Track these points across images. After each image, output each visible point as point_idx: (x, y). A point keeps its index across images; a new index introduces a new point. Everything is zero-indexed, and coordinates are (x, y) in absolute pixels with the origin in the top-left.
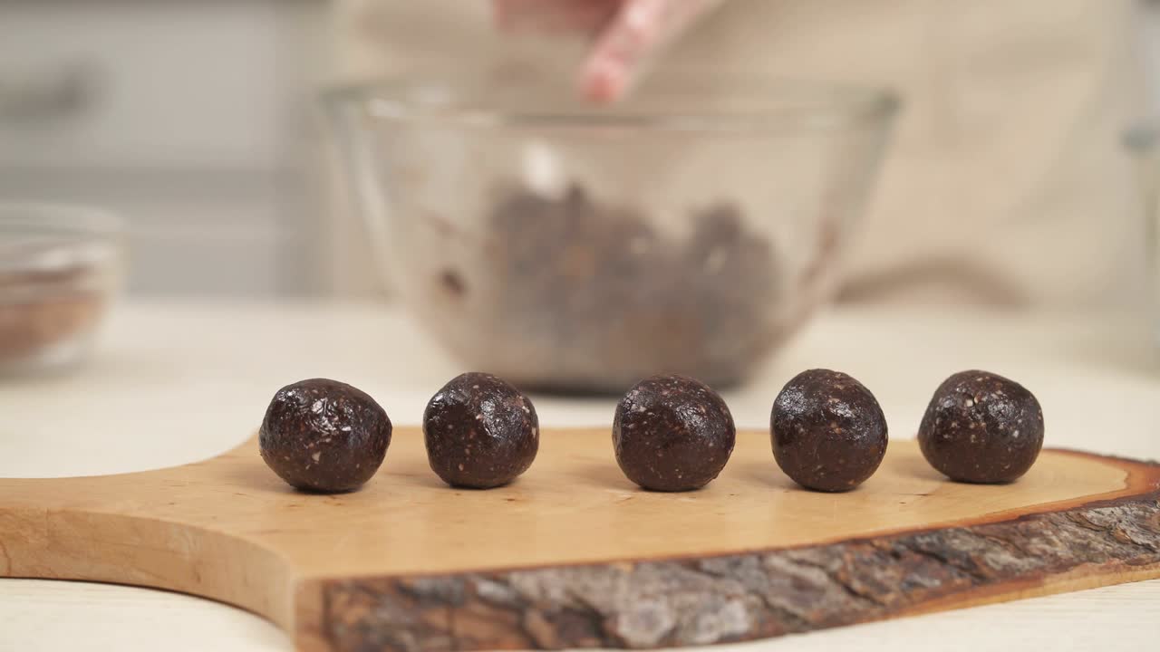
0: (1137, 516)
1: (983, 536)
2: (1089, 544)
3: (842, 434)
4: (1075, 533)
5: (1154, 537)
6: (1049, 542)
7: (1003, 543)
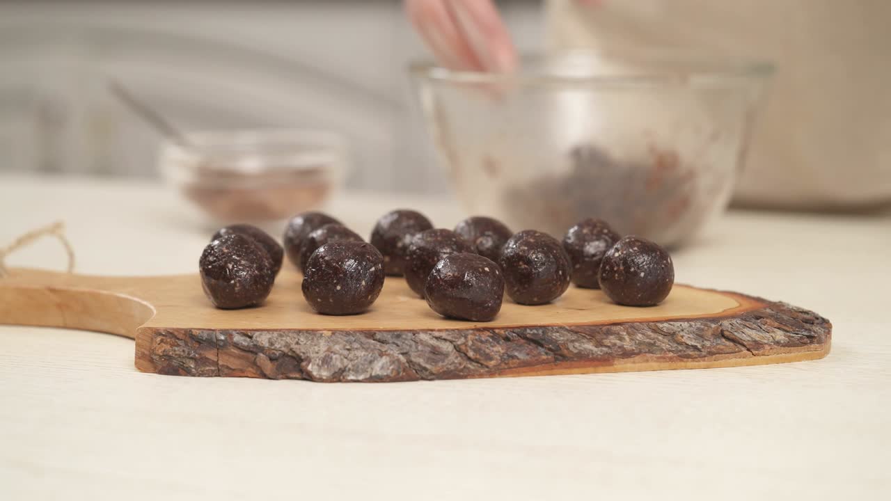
0: (698, 329)
1: (576, 333)
2: (655, 342)
3: (526, 269)
4: (648, 337)
5: (703, 341)
6: (621, 339)
7: (588, 337)
